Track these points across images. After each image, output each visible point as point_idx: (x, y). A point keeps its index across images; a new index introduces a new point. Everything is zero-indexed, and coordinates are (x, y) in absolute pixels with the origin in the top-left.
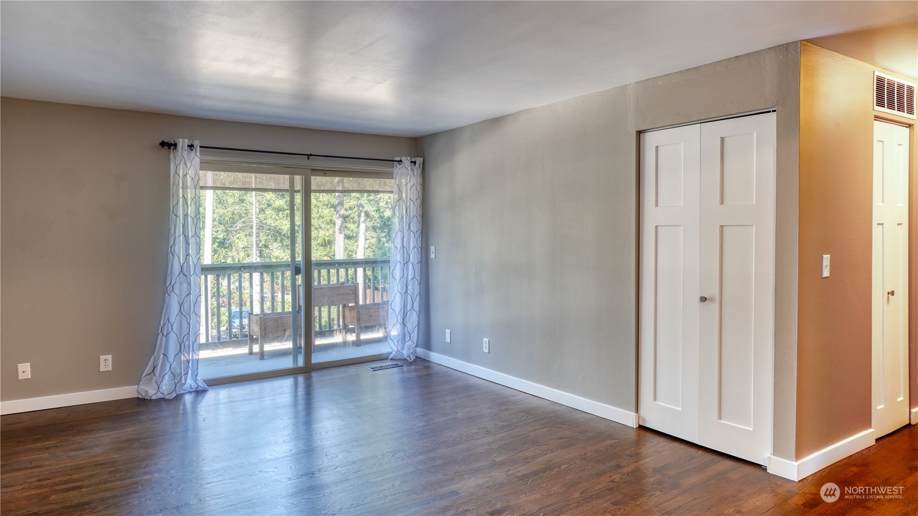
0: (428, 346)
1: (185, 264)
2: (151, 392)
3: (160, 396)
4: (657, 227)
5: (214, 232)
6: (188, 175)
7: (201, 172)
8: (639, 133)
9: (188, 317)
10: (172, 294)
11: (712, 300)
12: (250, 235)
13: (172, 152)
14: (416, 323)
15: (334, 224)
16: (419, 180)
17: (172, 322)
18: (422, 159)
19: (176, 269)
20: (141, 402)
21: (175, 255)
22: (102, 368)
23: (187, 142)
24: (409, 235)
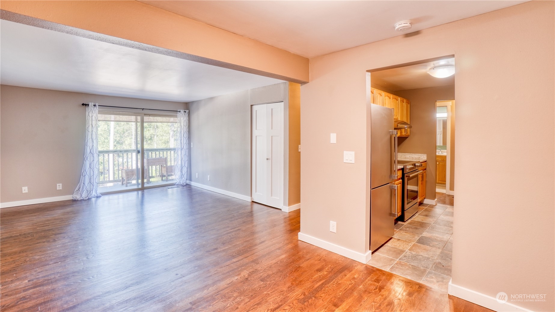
0: (191, 180)
1: (92, 149)
2: (78, 197)
3: (82, 198)
4: (256, 136)
5: (114, 138)
6: (93, 117)
7: (99, 115)
8: (252, 106)
9: (93, 169)
10: (87, 161)
11: (270, 159)
12: (132, 138)
13: (87, 107)
14: (186, 171)
15: (170, 134)
16: (187, 118)
17: (87, 171)
18: (188, 111)
19: (88, 151)
20: (74, 201)
21: (88, 146)
22: (58, 189)
23: (93, 104)
24: (183, 139)
